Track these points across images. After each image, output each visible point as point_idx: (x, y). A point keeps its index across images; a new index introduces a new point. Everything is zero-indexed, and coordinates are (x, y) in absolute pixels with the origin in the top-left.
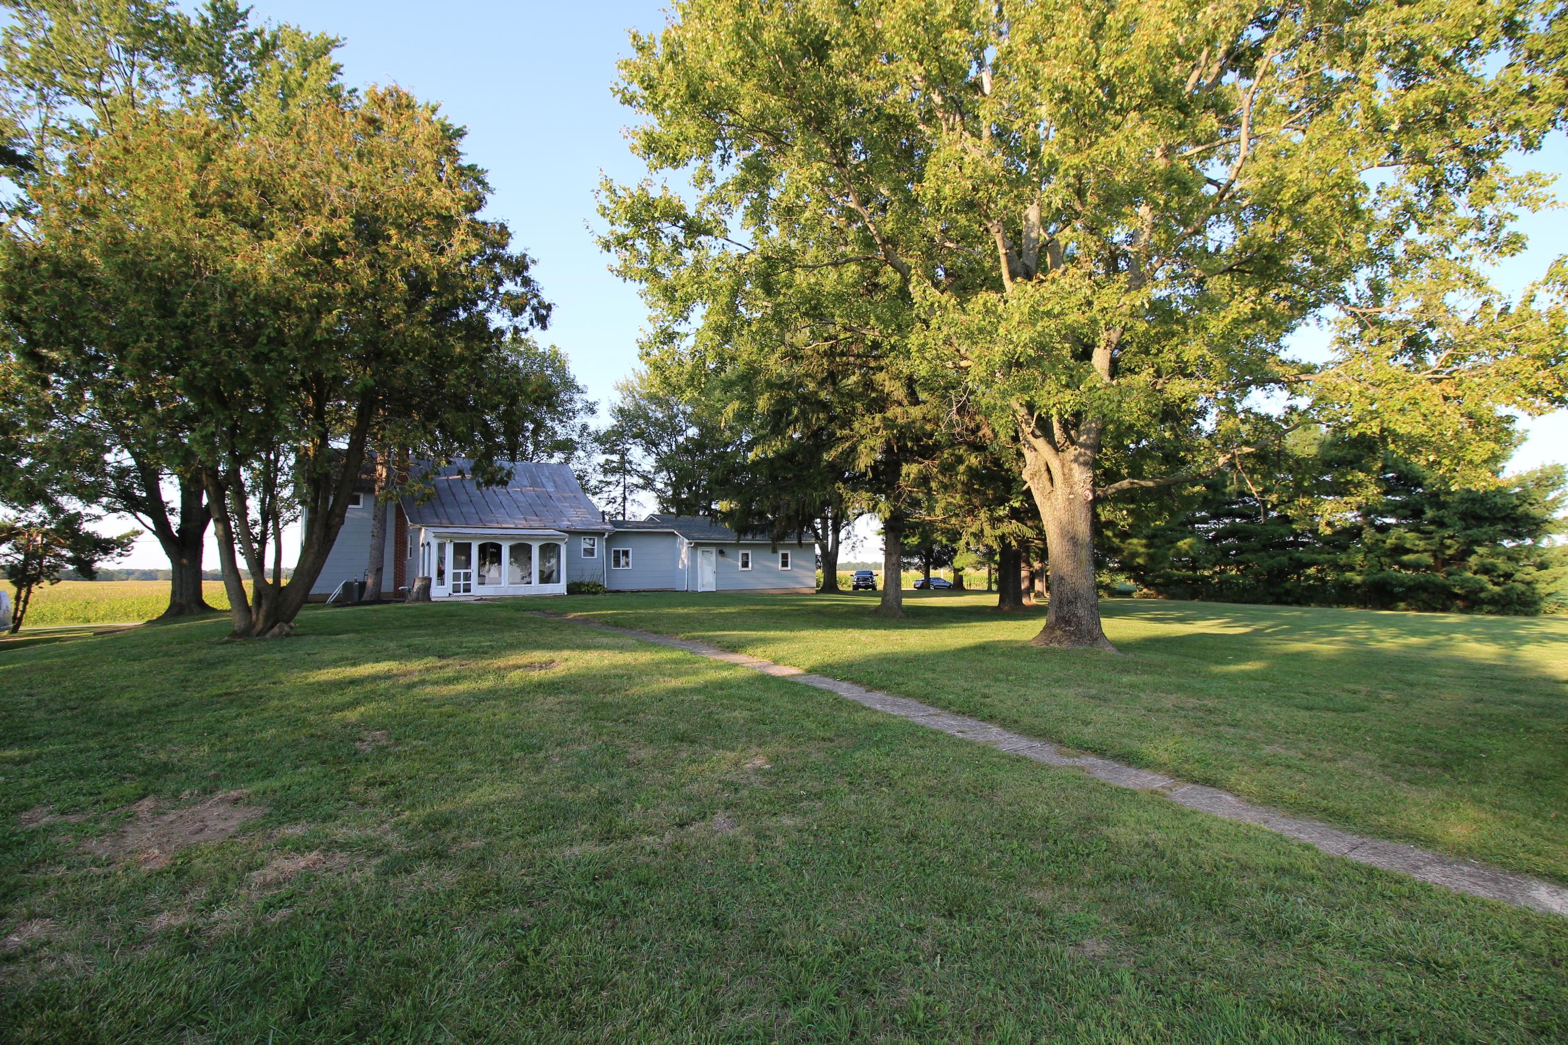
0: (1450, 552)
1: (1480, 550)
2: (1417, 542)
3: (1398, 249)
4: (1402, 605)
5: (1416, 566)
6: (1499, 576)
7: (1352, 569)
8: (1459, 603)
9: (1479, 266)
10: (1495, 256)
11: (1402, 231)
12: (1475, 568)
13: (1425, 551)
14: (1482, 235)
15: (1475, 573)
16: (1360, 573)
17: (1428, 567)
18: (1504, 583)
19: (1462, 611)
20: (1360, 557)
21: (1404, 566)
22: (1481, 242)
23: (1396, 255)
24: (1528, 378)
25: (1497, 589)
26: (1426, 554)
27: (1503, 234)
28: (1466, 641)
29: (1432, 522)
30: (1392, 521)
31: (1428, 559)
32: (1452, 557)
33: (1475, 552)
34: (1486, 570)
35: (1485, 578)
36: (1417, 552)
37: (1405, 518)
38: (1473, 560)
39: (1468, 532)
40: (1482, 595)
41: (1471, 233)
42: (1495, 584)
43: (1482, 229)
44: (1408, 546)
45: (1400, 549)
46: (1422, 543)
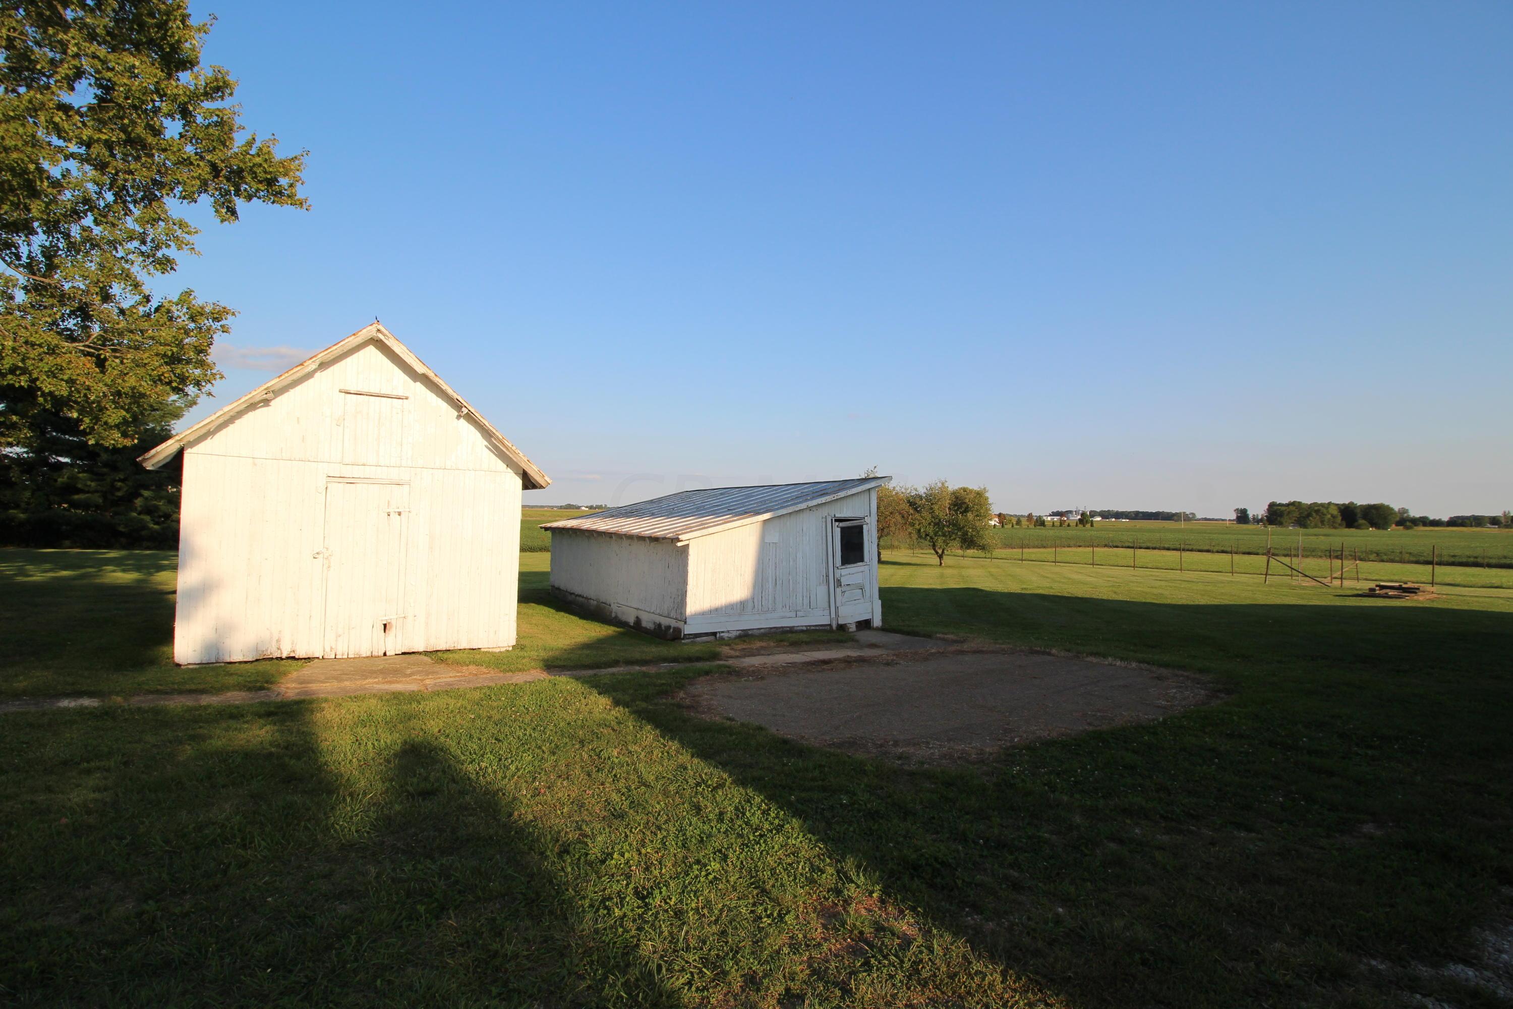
0: (119, 494)
1: (146, 493)
2: (89, 483)
3: (75, 231)
4: (67, 543)
5: (85, 506)
6: (160, 517)
7: (17, 506)
8: (123, 540)
9: (137, 270)
10: (151, 268)
11: (80, 218)
12: (139, 509)
13: (96, 491)
14: (143, 248)
15: (140, 514)
16: (25, 511)
17: (97, 507)
18: (163, 522)
19: (123, 547)
20: (28, 494)
21: (74, 505)
22: (142, 254)
23: (73, 234)
24: (153, 370)
25: (156, 527)
26: (97, 495)
27: (159, 254)
28: (114, 571)
29: (106, 465)
30: (66, 460)
31: (98, 499)
32: (121, 499)
33: (142, 495)
34: (149, 510)
35: (147, 518)
36: (88, 492)
37: (81, 459)
38: (139, 502)
39: (138, 477)
40: (144, 533)
41: (136, 243)
42: (157, 523)
43: (144, 242)
44: (80, 486)
45: (70, 489)
46: (93, 484)
